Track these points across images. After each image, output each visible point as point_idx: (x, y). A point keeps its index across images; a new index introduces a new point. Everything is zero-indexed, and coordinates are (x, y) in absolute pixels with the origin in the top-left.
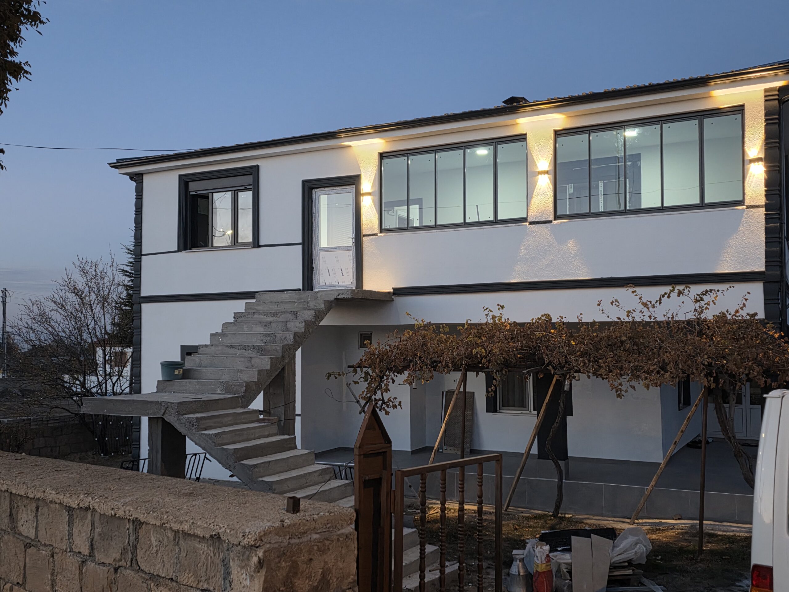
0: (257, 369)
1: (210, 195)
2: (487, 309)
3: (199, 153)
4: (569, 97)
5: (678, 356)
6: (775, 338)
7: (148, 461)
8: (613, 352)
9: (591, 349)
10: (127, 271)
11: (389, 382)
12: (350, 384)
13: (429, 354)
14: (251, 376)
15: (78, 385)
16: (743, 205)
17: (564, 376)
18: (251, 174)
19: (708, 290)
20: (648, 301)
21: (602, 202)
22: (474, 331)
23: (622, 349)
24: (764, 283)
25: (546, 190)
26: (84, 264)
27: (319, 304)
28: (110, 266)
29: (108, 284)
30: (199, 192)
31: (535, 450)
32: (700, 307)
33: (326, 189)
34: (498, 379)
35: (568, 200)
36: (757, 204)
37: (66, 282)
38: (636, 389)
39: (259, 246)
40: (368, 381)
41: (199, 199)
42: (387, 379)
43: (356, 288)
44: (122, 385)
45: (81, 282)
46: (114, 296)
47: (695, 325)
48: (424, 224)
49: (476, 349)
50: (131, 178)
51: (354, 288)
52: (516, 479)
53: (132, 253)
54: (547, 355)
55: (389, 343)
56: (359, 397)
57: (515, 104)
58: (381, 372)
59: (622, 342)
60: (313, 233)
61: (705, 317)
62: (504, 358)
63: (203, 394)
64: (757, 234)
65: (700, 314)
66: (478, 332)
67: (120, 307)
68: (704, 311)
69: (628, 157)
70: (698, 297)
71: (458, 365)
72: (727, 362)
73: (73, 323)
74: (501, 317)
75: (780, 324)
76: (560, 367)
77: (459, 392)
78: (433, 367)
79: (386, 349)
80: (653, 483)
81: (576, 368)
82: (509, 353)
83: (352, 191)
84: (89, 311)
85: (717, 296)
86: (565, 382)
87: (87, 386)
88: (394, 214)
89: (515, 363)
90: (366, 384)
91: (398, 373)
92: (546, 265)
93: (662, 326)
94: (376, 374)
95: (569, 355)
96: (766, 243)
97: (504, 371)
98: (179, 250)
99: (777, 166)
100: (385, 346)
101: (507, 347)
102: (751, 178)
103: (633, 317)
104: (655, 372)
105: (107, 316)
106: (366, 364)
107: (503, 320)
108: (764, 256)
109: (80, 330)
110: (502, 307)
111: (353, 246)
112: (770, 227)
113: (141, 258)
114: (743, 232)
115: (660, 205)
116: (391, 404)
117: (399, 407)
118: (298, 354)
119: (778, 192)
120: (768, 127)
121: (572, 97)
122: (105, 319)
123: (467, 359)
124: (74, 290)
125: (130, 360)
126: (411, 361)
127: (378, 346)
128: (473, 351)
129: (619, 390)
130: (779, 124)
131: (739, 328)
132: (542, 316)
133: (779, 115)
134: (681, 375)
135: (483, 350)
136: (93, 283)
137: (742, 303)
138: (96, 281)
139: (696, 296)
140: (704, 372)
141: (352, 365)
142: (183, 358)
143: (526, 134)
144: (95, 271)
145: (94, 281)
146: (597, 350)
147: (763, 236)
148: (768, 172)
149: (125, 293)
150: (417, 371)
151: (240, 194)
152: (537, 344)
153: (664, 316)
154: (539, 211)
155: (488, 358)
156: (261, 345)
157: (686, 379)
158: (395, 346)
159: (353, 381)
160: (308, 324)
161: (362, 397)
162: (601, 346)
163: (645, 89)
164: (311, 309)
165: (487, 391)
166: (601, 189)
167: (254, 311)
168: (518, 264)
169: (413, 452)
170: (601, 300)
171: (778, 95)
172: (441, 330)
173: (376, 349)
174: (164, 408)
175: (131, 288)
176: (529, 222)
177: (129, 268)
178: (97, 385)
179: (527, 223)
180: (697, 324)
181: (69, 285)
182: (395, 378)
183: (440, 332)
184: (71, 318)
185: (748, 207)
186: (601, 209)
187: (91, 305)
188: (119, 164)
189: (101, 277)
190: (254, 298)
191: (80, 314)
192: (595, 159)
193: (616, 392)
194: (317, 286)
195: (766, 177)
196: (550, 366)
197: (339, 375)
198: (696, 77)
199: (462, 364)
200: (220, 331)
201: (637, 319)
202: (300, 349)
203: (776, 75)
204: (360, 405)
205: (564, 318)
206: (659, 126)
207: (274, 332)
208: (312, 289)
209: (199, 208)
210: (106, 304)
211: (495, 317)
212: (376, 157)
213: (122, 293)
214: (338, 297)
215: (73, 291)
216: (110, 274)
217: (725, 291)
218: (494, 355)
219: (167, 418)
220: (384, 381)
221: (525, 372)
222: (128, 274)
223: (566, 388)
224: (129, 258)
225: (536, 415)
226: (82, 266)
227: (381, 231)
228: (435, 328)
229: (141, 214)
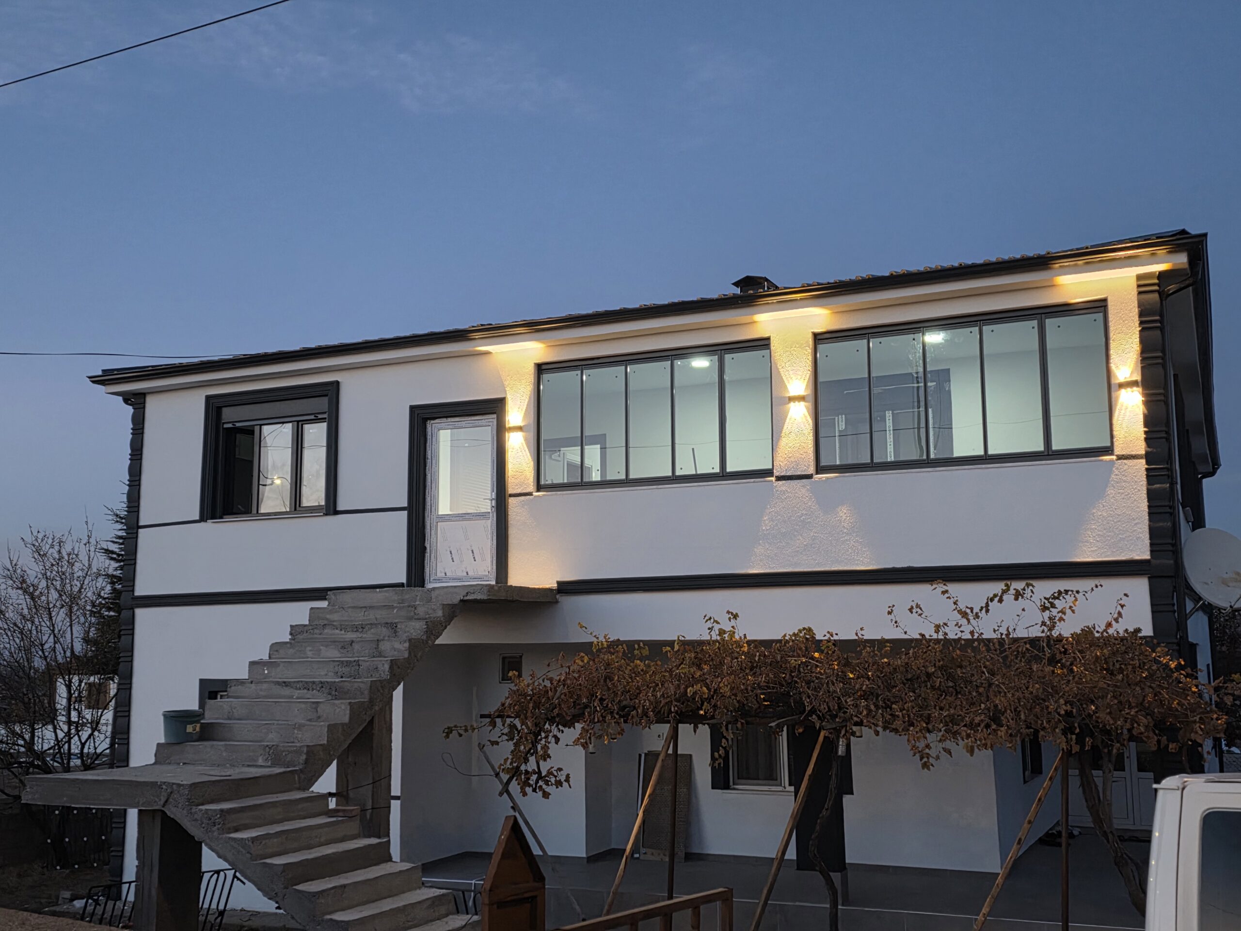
0: (327, 723)
1: (257, 429)
2: (710, 618)
3: (239, 361)
4: (836, 283)
5: (1019, 700)
6: (1171, 669)
7: (136, 885)
8: (914, 692)
9: (879, 687)
10: (113, 552)
11: (549, 743)
12: (484, 746)
13: (616, 694)
14: (316, 735)
15: (21, 746)
16: (1112, 454)
17: (837, 731)
18: (326, 395)
19: (1062, 590)
20: (967, 607)
21: (892, 443)
22: (689, 655)
23: (929, 686)
24: (1149, 578)
25: (802, 426)
26: (39, 541)
27: (434, 610)
28: (85, 545)
29: (80, 573)
30: (238, 425)
31: (791, 854)
32: (1050, 618)
33: (449, 420)
34: (730, 736)
35: (837, 438)
36: (1133, 453)
37: (9, 570)
38: (953, 755)
39: (336, 512)
40: (515, 741)
41: (238, 436)
42: (546, 737)
43: (497, 583)
44: (97, 745)
45: (33, 570)
46: (89, 594)
47: (1043, 647)
48: (609, 477)
49: (693, 686)
50: (126, 401)
51: (493, 583)
52: (762, 903)
53: (123, 521)
54: (809, 697)
55: (550, 675)
56: (499, 768)
57: (751, 292)
58: (536, 725)
59: (929, 675)
60: (427, 491)
61: (1060, 634)
62: (738, 702)
63: (234, 766)
64: (1135, 500)
65: (1050, 630)
66: (696, 658)
67: (99, 612)
68: (1058, 623)
69: (929, 375)
70: (1046, 602)
71: (664, 713)
72: (1096, 708)
73: (18, 641)
74: (734, 633)
75: (1178, 644)
76: (830, 715)
77: (667, 755)
78: (623, 717)
79: (545, 686)
80: (985, 910)
81: (855, 719)
82: (748, 693)
83: (490, 424)
84: (45, 619)
85: (1076, 600)
86: (838, 742)
87: (36, 748)
88: (561, 459)
89: (756, 710)
90: (510, 746)
91: (564, 726)
92: (806, 545)
93: (992, 648)
94: (528, 727)
95: (843, 696)
96: (1150, 514)
97: (739, 723)
98: (203, 519)
99: (1160, 394)
100: (543, 681)
101: (744, 684)
102: (1123, 412)
103: (946, 634)
104: (982, 725)
105: (77, 629)
106: (512, 713)
107: (737, 637)
108: (1148, 536)
109: (28, 651)
110: (736, 616)
111: (492, 512)
112: (1155, 489)
113: (137, 533)
114: (1113, 497)
115: (982, 453)
116: (553, 780)
117: (565, 784)
118: (398, 695)
119: (1164, 435)
120: (1146, 333)
121: (841, 282)
122: (72, 634)
123: (678, 704)
124: (21, 583)
125: (113, 703)
126: (586, 706)
127: (531, 682)
128: (688, 690)
129: (925, 756)
130: (1162, 329)
131: (1114, 654)
132: (800, 631)
133: (1161, 315)
134: (1024, 731)
135: (705, 688)
136: (54, 573)
137: (1117, 612)
138: (60, 568)
139: (1043, 600)
140: (1061, 726)
141: (486, 713)
142: (202, 704)
143: (768, 339)
144: (59, 552)
145: (56, 569)
146: (890, 687)
147: (1144, 505)
148: (1147, 403)
149: (109, 588)
150: (595, 723)
151: (307, 427)
152: (793, 677)
153: (995, 631)
154: (792, 459)
155: (713, 702)
156: (335, 682)
157: (1032, 738)
158: (559, 681)
159: (489, 741)
160: (414, 645)
161: (503, 769)
162: (895, 682)
163: (953, 272)
164: (420, 619)
165: (713, 758)
166: (889, 423)
167: (326, 622)
168: (759, 543)
169: (590, 859)
170: (894, 606)
171: (1158, 285)
172: (636, 652)
173: (528, 686)
174: (166, 795)
175: (119, 579)
176: (776, 477)
177: (117, 546)
178: (54, 746)
179: (773, 479)
180: (1047, 645)
181: (13, 576)
182: (559, 735)
183: (634, 656)
184: (14, 632)
185: (1120, 457)
186: (891, 458)
187: (49, 609)
188: (106, 378)
189: (68, 562)
190: (325, 599)
191: (30, 626)
192: (876, 377)
193: (921, 760)
194: (431, 579)
195: (1146, 412)
196: (814, 716)
197: (466, 730)
198: (1031, 254)
199: (670, 712)
200: (266, 657)
201: (951, 636)
202: (401, 686)
203: (1153, 254)
204: (501, 781)
205: (834, 635)
206: (977, 328)
207: (357, 659)
208: (422, 584)
209: (237, 449)
210: (76, 608)
211: (724, 632)
212: (531, 370)
213: (103, 589)
214: (466, 598)
215: (20, 585)
216: (83, 557)
217: (1089, 592)
218: (723, 696)
219: (172, 812)
220: (541, 740)
221: (773, 724)
222: (115, 556)
223: (841, 751)
224: (117, 529)
225: (793, 794)
226: (37, 544)
227: (539, 488)
228: (626, 649)
229: (141, 459)
